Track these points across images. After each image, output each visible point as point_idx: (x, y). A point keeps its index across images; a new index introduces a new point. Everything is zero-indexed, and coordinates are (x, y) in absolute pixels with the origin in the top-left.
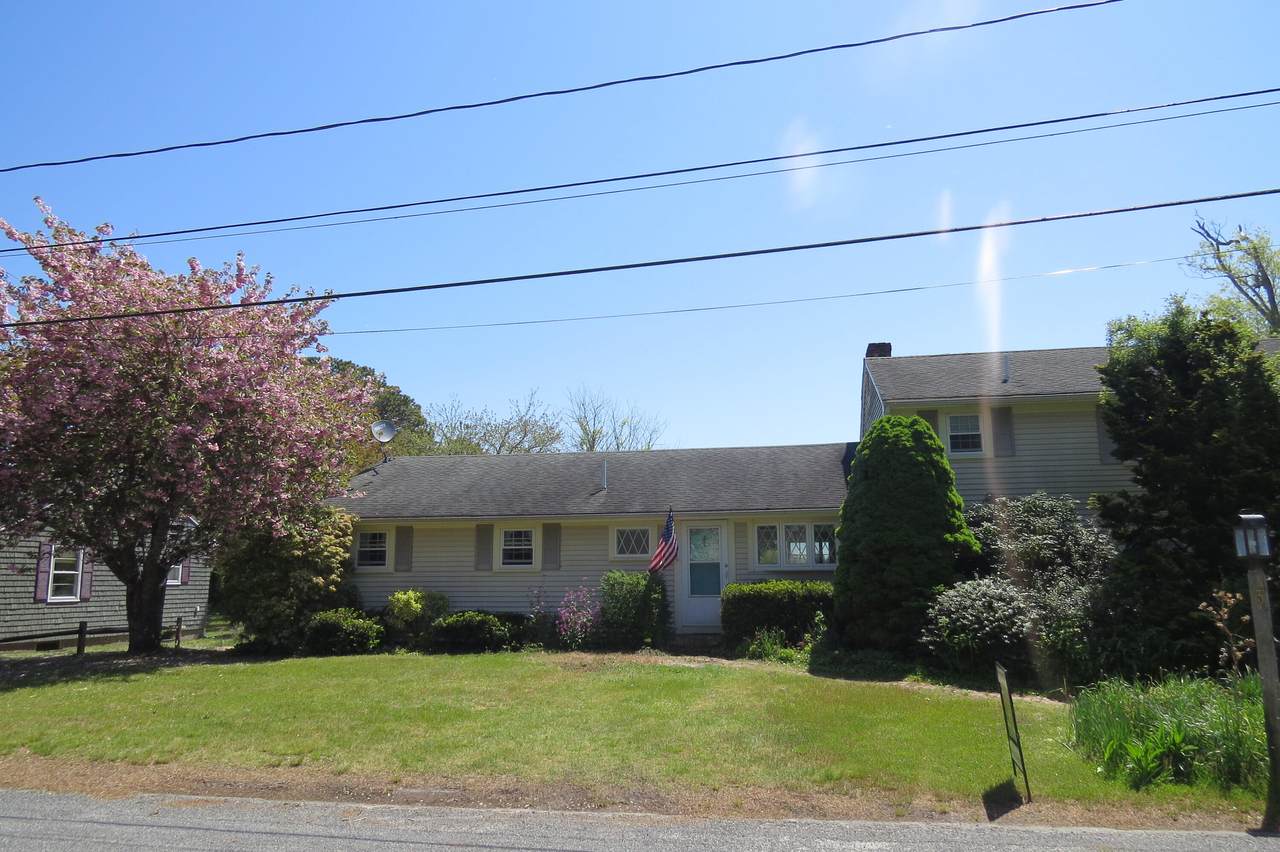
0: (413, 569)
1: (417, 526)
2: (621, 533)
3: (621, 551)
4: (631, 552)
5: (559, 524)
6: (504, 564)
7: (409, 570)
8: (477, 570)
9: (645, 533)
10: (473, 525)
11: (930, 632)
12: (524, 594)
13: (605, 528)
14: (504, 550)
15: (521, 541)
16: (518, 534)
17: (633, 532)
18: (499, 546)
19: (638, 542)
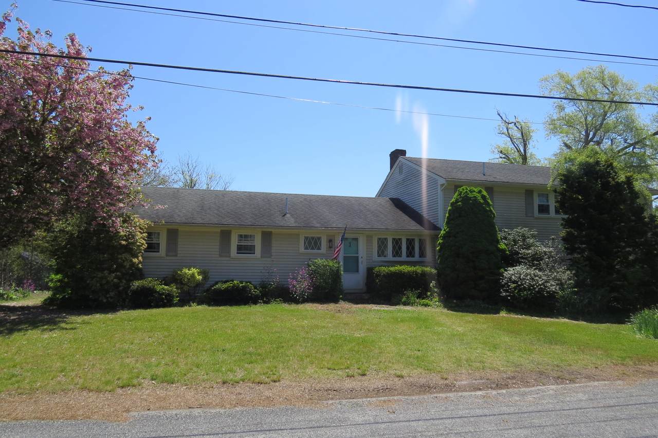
0: (179, 255)
1: (181, 229)
2: (306, 238)
3: (306, 248)
4: (312, 249)
5: (271, 232)
6: (237, 253)
7: (176, 256)
8: (221, 256)
9: (319, 238)
10: (219, 230)
11: (506, 291)
12: (259, 271)
13: (298, 235)
14: (238, 245)
15: (248, 240)
16: (246, 236)
17: (313, 238)
18: (234, 242)
19: (316, 243)
